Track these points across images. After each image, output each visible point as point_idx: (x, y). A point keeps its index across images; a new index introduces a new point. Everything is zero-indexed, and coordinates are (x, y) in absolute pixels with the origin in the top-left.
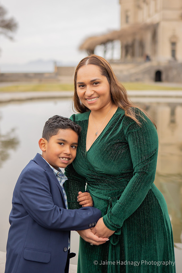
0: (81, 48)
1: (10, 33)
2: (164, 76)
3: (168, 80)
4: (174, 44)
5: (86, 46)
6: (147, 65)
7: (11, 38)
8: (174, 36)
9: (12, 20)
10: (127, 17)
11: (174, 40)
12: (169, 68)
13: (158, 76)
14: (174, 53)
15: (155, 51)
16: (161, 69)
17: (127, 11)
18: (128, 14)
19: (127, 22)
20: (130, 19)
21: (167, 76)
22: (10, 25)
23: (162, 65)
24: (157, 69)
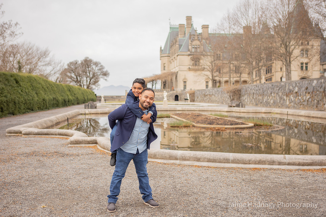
1: (105, 78)
2: (179, 98)
3: (181, 100)
4: (185, 82)
6: (171, 92)
7: (106, 80)
8: (185, 79)
9: (107, 71)
10: (164, 67)
11: (185, 81)
12: (181, 94)
13: (177, 98)
14: (185, 87)
15: (177, 85)
17: (164, 64)
18: (165, 65)
19: (164, 70)
20: (166, 68)
21: (181, 98)
22: (105, 74)
23: (178, 92)
24: (176, 94)
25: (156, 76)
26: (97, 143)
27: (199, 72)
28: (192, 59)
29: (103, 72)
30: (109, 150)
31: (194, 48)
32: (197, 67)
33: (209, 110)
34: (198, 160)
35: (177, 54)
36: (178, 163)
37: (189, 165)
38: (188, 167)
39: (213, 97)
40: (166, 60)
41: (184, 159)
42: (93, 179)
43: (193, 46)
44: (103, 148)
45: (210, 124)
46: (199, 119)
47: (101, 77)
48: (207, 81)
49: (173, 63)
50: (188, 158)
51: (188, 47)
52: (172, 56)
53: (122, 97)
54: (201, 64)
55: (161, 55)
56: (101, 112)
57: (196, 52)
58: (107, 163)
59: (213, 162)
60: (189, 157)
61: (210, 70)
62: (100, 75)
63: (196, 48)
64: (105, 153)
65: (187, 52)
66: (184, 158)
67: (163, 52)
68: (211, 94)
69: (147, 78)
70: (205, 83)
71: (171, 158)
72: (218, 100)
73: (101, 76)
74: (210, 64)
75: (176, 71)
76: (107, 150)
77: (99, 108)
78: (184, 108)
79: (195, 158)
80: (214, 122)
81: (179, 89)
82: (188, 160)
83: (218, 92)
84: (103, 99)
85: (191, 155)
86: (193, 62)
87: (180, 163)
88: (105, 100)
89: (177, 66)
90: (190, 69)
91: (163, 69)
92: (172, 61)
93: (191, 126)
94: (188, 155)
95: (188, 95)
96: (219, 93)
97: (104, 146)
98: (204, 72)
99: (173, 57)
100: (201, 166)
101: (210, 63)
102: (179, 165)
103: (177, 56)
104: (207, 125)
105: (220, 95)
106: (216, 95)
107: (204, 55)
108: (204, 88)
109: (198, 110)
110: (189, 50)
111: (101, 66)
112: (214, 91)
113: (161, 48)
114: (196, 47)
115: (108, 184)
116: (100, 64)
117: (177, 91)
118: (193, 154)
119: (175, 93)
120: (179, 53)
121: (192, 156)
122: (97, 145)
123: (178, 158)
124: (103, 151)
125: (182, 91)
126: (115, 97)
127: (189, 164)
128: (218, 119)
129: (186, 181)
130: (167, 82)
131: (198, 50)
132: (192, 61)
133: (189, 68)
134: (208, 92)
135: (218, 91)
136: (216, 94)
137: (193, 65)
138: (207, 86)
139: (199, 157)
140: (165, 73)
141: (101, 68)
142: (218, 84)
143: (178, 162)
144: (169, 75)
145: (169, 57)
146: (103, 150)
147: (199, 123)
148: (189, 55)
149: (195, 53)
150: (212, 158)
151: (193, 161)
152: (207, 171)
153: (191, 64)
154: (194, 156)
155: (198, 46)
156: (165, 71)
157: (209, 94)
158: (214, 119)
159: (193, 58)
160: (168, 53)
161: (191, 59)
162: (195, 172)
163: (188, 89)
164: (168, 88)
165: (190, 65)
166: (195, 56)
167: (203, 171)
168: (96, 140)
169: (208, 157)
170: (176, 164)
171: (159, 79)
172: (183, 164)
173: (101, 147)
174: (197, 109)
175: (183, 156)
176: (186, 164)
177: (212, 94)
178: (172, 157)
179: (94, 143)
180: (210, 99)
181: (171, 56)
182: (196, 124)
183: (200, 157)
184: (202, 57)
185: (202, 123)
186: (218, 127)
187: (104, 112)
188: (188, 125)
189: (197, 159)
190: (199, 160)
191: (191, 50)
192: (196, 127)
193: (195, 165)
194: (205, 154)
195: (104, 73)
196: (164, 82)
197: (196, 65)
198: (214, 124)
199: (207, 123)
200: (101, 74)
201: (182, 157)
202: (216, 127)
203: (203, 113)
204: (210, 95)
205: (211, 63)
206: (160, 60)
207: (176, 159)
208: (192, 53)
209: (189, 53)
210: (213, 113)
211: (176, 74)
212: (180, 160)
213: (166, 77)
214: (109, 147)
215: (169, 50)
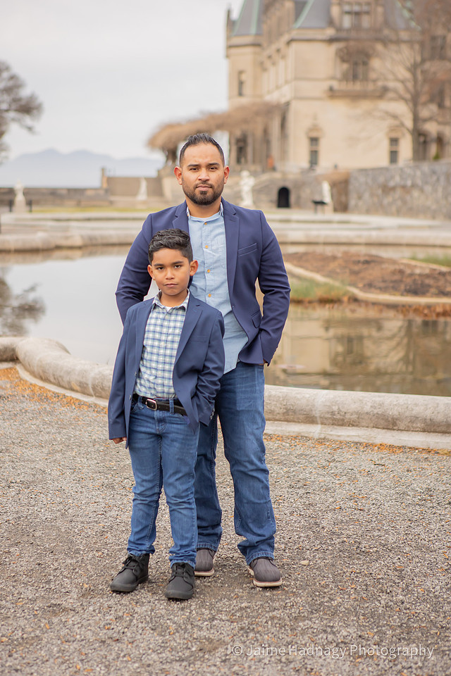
0: (152, 143)
1: (28, 120)
2: (293, 198)
3: (299, 205)
4: (314, 140)
5: (160, 141)
6: (266, 177)
7: (30, 129)
8: (315, 128)
9: (32, 98)
10: (241, 84)
11: (314, 135)
12: (300, 185)
13: (284, 198)
14: (314, 157)
15: (284, 153)
16: (288, 185)
17: (241, 72)
18: (244, 77)
19: (240, 94)
20: (247, 89)
21: (299, 198)
22: (28, 108)
23: (291, 177)
24: (281, 184)
25: (212, 116)
26: (17, 359)
27: (365, 105)
28: (344, 56)
29: (20, 100)
30: (62, 383)
31: (349, 13)
32: (358, 87)
33: (404, 241)
34: (390, 423)
35: (286, 37)
36: (316, 436)
37: (357, 443)
38: (354, 449)
39: (416, 193)
40: (246, 57)
41: (338, 420)
42: (13, 493)
43: (347, 8)
44: (41, 378)
45: (415, 292)
46: (374, 273)
47: (13, 120)
48: (394, 135)
49: (272, 70)
50: (354, 417)
51: (328, 12)
52: (270, 42)
53: (89, 193)
54: (373, 75)
55: (228, 38)
56: (19, 245)
57: (357, 27)
58: (59, 433)
59: (444, 432)
60: (357, 413)
61: (408, 96)
62: (7, 111)
63: (357, 14)
64: (50, 394)
65: (322, 28)
66: (338, 417)
67: (237, 28)
68: (409, 183)
69: (179, 125)
70: (385, 147)
71: (291, 417)
72: (434, 207)
73: (12, 114)
74: (407, 75)
75: (283, 100)
76: (54, 384)
77: (9, 232)
78: (314, 233)
79: (378, 416)
80: (429, 286)
81: (294, 164)
82: (352, 424)
83: (435, 178)
84: (20, 199)
85: (362, 408)
86: (345, 66)
87: (322, 436)
88: (29, 203)
89: (287, 82)
90: (332, 94)
91: (236, 91)
92: (268, 64)
93: (345, 299)
94: (353, 407)
95: (326, 187)
96: (438, 180)
97: (44, 372)
98: (384, 105)
99: (274, 47)
100: (400, 448)
101: (409, 70)
102: (321, 441)
103: (289, 43)
104: (402, 295)
105: (440, 190)
106: (428, 189)
107: (385, 42)
108: (383, 161)
109: (362, 240)
110: (331, 23)
111: (12, 77)
112: (418, 173)
113: (229, 13)
114: (356, 8)
115: (70, 511)
116: (7, 68)
117: (284, 173)
118: (369, 404)
119: (276, 179)
120: (294, 34)
121: (367, 408)
122: (18, 367)
123: (317, 415)
124: (41, 388)
125: (303, 172)
126: (64, 192)
127: (356, 440)
128: (442, 274)
129: (351, 503)
130: (250, 140)
131: (366, 22)
132: (343, 60)
133: (331, 89)
134: (397, 179)
135: (434, 172)
136: (426, 183)
137: (344, 78)
138: (394, 156)
139: (394, 412)
140: (242, 108)
141: (11, 83)
142: (433, 149)
143: (315, 430)
144: (257, 113)
145: (257, 49)
146: (40, 383)
147: (373, 290)
148: (331, 41)
149: (353, 34)
150: (440, 418)
151: (370, 430)
152: (425, 465)
153: (339, 75)
154: (375, 411)
155: (365, 8)
156: (244, 101)
157: (402, 183)
158: (427, 276)
159: (345, 51)
160: (253, 30)
161: (337, 54)
162: (380, 467)
163: (325, 164)
164: (254, 162)
165: (333, 78)
166: (352, 43)
167: (412, 465)
168: (13, 350)
169: (428, 414)
170: (307, 439)
171: (220, 127)
172: (336, 438)
173: (33, 373)
174: (359, 236)
175: (335, 408)
176: (348, 439)
177: (414, 186)
178: (294, 412)
179: (6, 360)
180: (404, 202)
181: (265, 44)
182: (365, 292)
183: (396, 413)
184: (379, 47)
185: (384, 290)
186: (444, 305)
187: (28, 246)
188: (333, 294)
189: (387, 420)
190: (394, 424)
191: (337, 21)
192: (363, 304)
193: (378, 442)
194: (416, 405)
195: (23, 103)
196: (238, 141)
197: (355, 77)
198: (428, 291)
199: (402, 287)
200: (14, 107)
201: (333, 413)
202: (438, 304)
203: (385, 253)
204: (404, 187)
205: (413, 69)
206: (228, 56)
207: (310, 419)
208: (343, 35)
209: (330, 32)
210: (421, 253)
211: (282, 112)
212: (322, 424)
213: (245, 121)
214: (62, 374)
215: (260, 22)
